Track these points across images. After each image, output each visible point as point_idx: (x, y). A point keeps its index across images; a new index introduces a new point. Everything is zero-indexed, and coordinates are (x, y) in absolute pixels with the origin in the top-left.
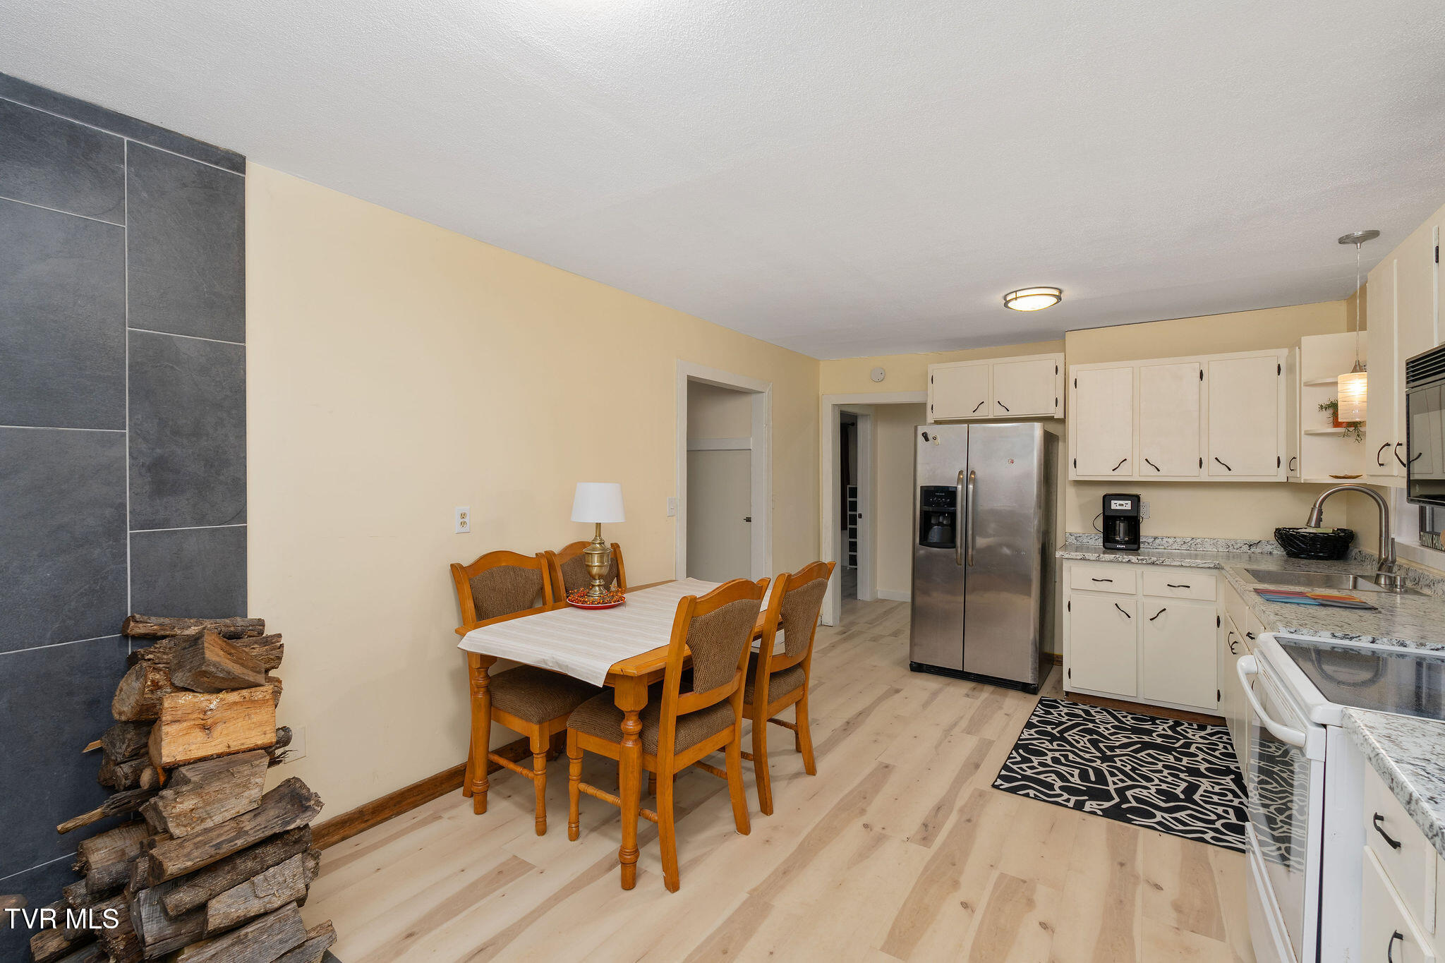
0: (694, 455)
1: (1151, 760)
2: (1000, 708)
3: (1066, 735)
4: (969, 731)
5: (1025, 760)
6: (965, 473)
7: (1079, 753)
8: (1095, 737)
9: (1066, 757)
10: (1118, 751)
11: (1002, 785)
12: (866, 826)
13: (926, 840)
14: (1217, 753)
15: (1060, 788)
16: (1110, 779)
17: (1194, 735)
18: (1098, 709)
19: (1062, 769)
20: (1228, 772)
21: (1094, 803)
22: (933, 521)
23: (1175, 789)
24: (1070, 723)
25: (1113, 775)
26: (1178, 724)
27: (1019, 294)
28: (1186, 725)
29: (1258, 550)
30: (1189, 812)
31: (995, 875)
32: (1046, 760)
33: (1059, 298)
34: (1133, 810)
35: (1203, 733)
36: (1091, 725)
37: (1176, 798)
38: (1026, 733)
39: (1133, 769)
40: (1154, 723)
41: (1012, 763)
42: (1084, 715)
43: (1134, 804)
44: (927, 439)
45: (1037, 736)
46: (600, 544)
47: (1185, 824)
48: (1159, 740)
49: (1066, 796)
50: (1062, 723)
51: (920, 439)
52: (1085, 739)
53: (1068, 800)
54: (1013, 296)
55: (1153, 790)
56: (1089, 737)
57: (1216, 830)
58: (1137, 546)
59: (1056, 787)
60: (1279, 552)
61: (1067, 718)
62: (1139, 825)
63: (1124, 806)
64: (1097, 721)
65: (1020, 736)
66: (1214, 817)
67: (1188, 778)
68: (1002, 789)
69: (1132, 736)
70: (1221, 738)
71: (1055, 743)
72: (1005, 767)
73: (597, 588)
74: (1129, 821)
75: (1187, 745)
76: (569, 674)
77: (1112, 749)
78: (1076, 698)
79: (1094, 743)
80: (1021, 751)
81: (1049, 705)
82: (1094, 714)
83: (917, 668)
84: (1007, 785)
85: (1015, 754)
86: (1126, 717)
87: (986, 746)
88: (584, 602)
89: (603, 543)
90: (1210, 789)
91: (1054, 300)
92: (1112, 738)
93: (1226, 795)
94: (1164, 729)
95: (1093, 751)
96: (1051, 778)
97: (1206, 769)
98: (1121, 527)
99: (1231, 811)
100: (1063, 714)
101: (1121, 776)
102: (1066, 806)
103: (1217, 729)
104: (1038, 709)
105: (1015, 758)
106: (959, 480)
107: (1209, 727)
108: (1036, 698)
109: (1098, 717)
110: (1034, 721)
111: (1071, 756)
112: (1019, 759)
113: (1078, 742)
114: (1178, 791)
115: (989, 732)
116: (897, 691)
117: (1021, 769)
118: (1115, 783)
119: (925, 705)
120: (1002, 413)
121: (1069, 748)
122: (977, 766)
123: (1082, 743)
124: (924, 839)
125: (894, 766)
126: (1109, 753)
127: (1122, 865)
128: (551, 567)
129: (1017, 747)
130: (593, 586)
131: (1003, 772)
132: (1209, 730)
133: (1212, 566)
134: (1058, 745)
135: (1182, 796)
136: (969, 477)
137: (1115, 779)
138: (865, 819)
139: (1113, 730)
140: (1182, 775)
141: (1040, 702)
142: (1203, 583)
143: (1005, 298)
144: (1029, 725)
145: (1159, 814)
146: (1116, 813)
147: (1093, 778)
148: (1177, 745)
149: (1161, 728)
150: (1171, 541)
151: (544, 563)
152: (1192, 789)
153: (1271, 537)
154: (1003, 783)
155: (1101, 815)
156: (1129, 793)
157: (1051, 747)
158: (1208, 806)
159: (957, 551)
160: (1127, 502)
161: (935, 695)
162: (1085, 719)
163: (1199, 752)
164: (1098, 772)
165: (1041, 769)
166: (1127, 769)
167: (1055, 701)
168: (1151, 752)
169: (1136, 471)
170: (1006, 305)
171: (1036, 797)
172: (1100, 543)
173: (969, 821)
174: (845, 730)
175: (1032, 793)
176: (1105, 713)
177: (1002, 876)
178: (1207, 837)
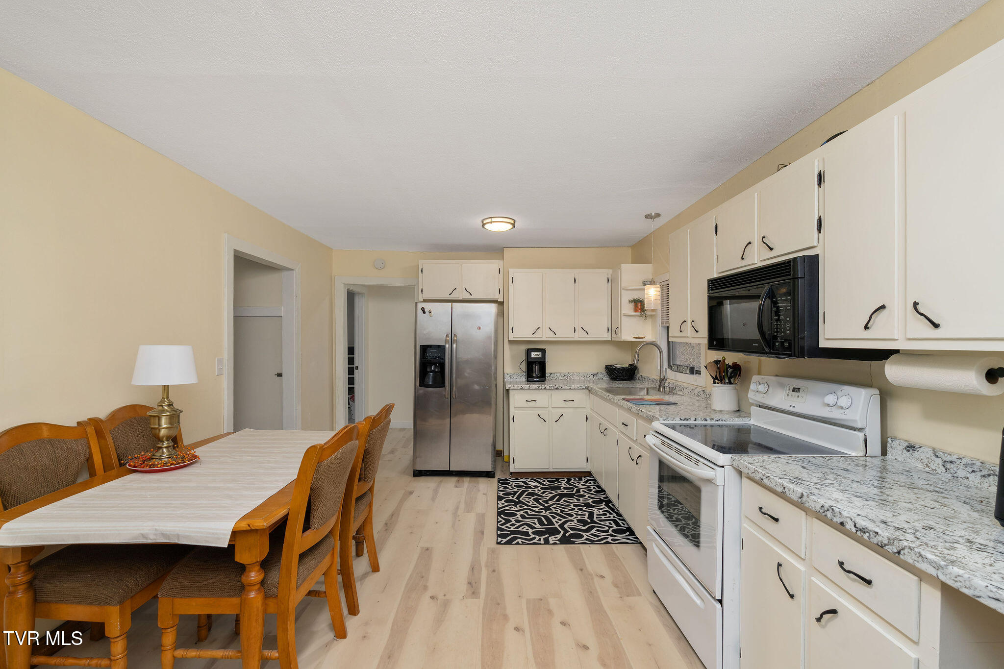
0: (239, 320)
1: (567, 504)
2: (479, 490)
3: (521, 499)
4: (468, 509)
5: (508, 521)
6: (450, 336)
7: (533, 509)
8: (536, 497)
9: (527, 513)
10: (550, 503)
11: (502, 541)
12: (432, 598)
13: (475, 594)
14: (592, 492)
15: (533, 533)
16: (554, 520)
17: (579, 484)
18: (529, 480)
19: (528, 521)
20: (601, 501)
21: (553, 537)
22: (428, 370)
23: (584, 517)
24: (520, 491)
25: (554, 518)
26: (569, 480)
27: (493, 220)
28: (573, 480)
29: (597, 378)
30: (596, 529)
31: (524, 601)
32: (518, 518)
33: (514, 226)
34: (572, 536)
35: (582, 482)
36: (530, 490)
37: (587, 523)
38: (500, 503)
39: (562, 511)
40: (559, 482)
41: (501, 525)
42: (524, 485)
43: (571, 532)
44: (424, 312)
45: (506, 504)
46: (168, 405)
47: (598, 536)
48: (565, 491)
49: (538, 538)
50: (515, 493)
51: (420, 311)
52: (531, 499)
53: (540, 540)
54: (489, 220)
55: (576, 522)
56: (533, 498)
57: (611, 535)
58: (544, 378)
59: (530, 533)
60: (606, 378)
61: (517, 488)
62: (579, 544)
63: (567, 535)
64: (532, 487)
65: (498, 506)
66: (607, 528)
67: (587, 510)
68: (503, 544)
69: (552, 492)
70: (590, 483)
71: (518, 506)
72: (499, 529)
73: (165, 450)
74: (573, 543)
75: (578, 491)
76: (180, 543)
77: (546, 502)
78: (517, 475)
79: (536, 500)
80: (502, 516)
81: (503, 482)
82: (529, 483)
83: (418, 474)
84: (505, 540)
85: (500, 519)
86: (544, 481)
87: (481, 518)
88: (154, 465)
89: (172, 405)
90: (599, 513)
91: (511, 226)
92: (544, 495)
93: (606, 515)
94: (565, 484)
95: (539, 506)
96: (525, 529)
97: (592, 502)
98: (536, 368)
99: (612, 522)
100: (513, 486)
101: (558, 517)
102: (540, 544)
103: (587, 478)
104: (500, 487)
105: (501, 521)
106: (446, 341)
107: (583, 478)
108: (495, 480)
109: (532, 484)
110: (501, 495)
111: (529, 512)
112: (504, 521)
113: (529, 502)
114: (586, 518)
115: (480, 508)
116: (411, 493)
117: (507, 527)
118: (557, 522)
119: (433, 499)
120: (466, 296)
121: (526, 507)
122: (482, 533)
123: (531, 503)
124: (473, 593)
125: (432, 548)
126: (546, 505)
127: (581, 570)
128: (99, 434)
129: (499, 514)
130: (161, 448)
131: (499, 532)
132: (584, 481)
133: (584, 388)
134: (520, 507)
135: (589, 521)
136: (452, 338)
137: (556, 520)
138: (429, 594)
139: (542, 491)
140: (584, 509)
141: (499, 481)
142: (580, 397)
143: (482, 222)
144: (500, 498)
145: (584, 534)
146: (565, 540)
147: (546, 523)
148: (574, 492)
149: (563, 484)
150: (558, 375)
151: (91, 430)
152: (591, 515)
153: (603, 370)
154: (502, 540)
155: (558, 544)
156: (566, 526)
157: (517, 509)
158: (602, 523)
159: (446, 389)
160: (539, 353)
161: (436, 491)
162: (526, 487)
163: (585, 494)
164: (546, 518)
165: (518, 524)
166: (559, 512)
167: (506, 479)
168: (564, 499)
169: (544, 335)
170: (483, 226)
171: (523, 543)
172: (524, 379)
173: (494, 571)
174: (386, 530)
175: (520, 541)
176: (534, 482)
177: (528, 601)
178: (609, 540)
